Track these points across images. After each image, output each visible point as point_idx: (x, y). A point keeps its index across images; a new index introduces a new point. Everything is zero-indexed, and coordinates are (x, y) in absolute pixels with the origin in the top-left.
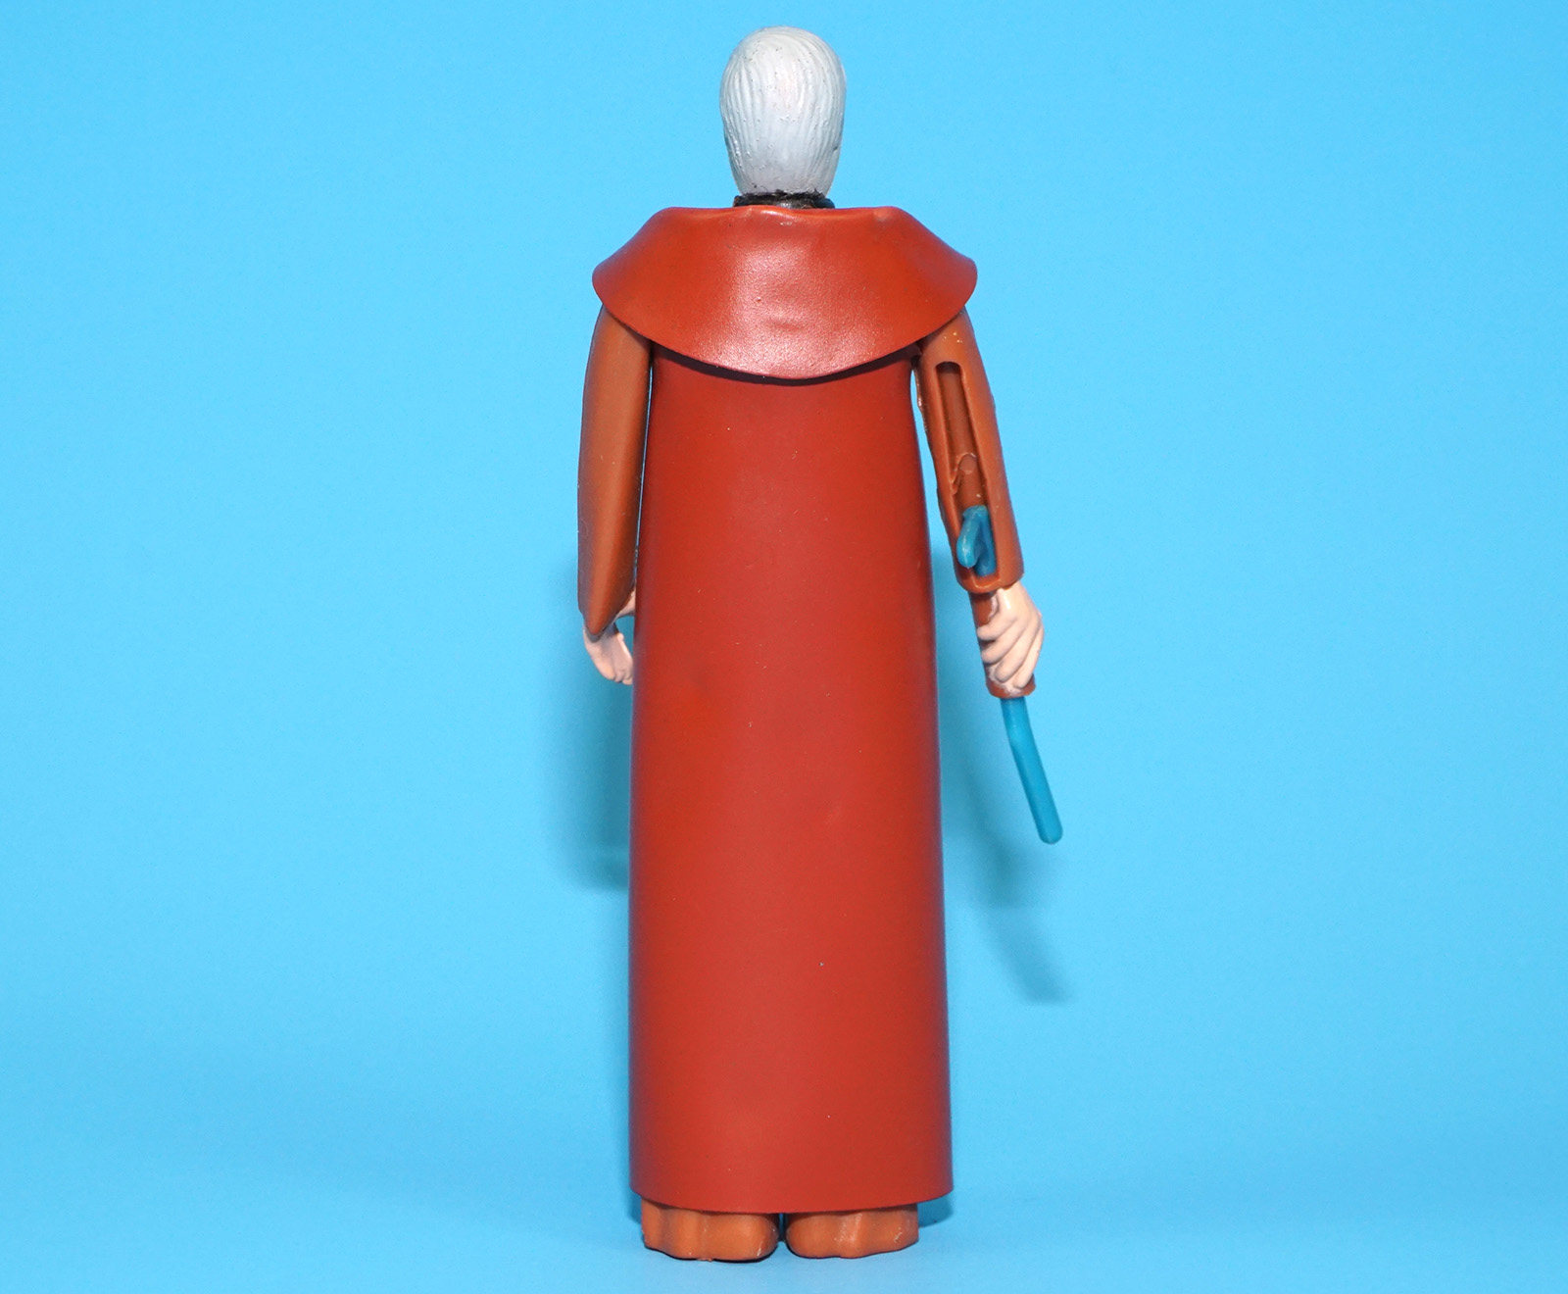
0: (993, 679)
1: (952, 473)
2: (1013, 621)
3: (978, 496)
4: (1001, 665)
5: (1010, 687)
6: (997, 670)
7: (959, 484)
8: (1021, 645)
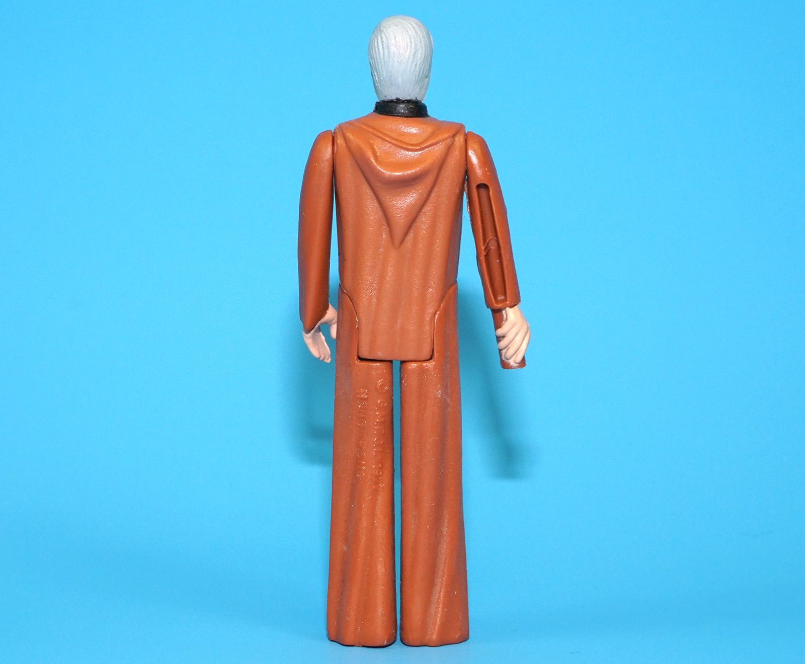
0: (504, 359)
1: (484, 245)
2: (514, 325)
3: (498, 261)
4: (508, 350)
5: (512, 362)
6: (506, 353)
7: (487, 249)
8: (519, 338)
